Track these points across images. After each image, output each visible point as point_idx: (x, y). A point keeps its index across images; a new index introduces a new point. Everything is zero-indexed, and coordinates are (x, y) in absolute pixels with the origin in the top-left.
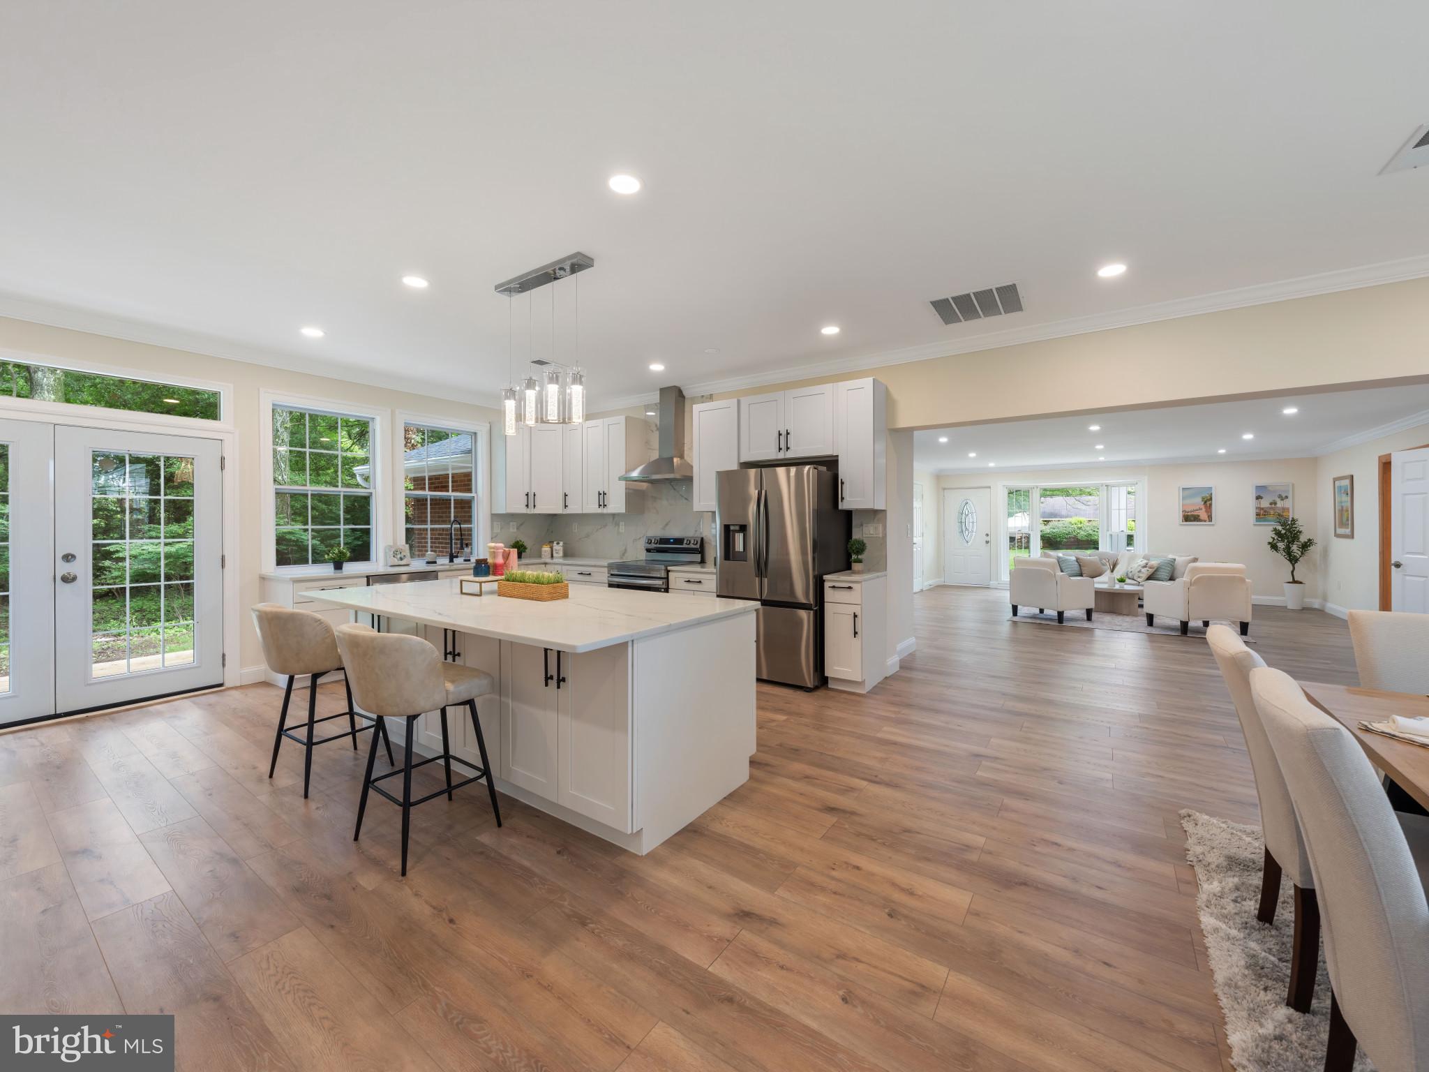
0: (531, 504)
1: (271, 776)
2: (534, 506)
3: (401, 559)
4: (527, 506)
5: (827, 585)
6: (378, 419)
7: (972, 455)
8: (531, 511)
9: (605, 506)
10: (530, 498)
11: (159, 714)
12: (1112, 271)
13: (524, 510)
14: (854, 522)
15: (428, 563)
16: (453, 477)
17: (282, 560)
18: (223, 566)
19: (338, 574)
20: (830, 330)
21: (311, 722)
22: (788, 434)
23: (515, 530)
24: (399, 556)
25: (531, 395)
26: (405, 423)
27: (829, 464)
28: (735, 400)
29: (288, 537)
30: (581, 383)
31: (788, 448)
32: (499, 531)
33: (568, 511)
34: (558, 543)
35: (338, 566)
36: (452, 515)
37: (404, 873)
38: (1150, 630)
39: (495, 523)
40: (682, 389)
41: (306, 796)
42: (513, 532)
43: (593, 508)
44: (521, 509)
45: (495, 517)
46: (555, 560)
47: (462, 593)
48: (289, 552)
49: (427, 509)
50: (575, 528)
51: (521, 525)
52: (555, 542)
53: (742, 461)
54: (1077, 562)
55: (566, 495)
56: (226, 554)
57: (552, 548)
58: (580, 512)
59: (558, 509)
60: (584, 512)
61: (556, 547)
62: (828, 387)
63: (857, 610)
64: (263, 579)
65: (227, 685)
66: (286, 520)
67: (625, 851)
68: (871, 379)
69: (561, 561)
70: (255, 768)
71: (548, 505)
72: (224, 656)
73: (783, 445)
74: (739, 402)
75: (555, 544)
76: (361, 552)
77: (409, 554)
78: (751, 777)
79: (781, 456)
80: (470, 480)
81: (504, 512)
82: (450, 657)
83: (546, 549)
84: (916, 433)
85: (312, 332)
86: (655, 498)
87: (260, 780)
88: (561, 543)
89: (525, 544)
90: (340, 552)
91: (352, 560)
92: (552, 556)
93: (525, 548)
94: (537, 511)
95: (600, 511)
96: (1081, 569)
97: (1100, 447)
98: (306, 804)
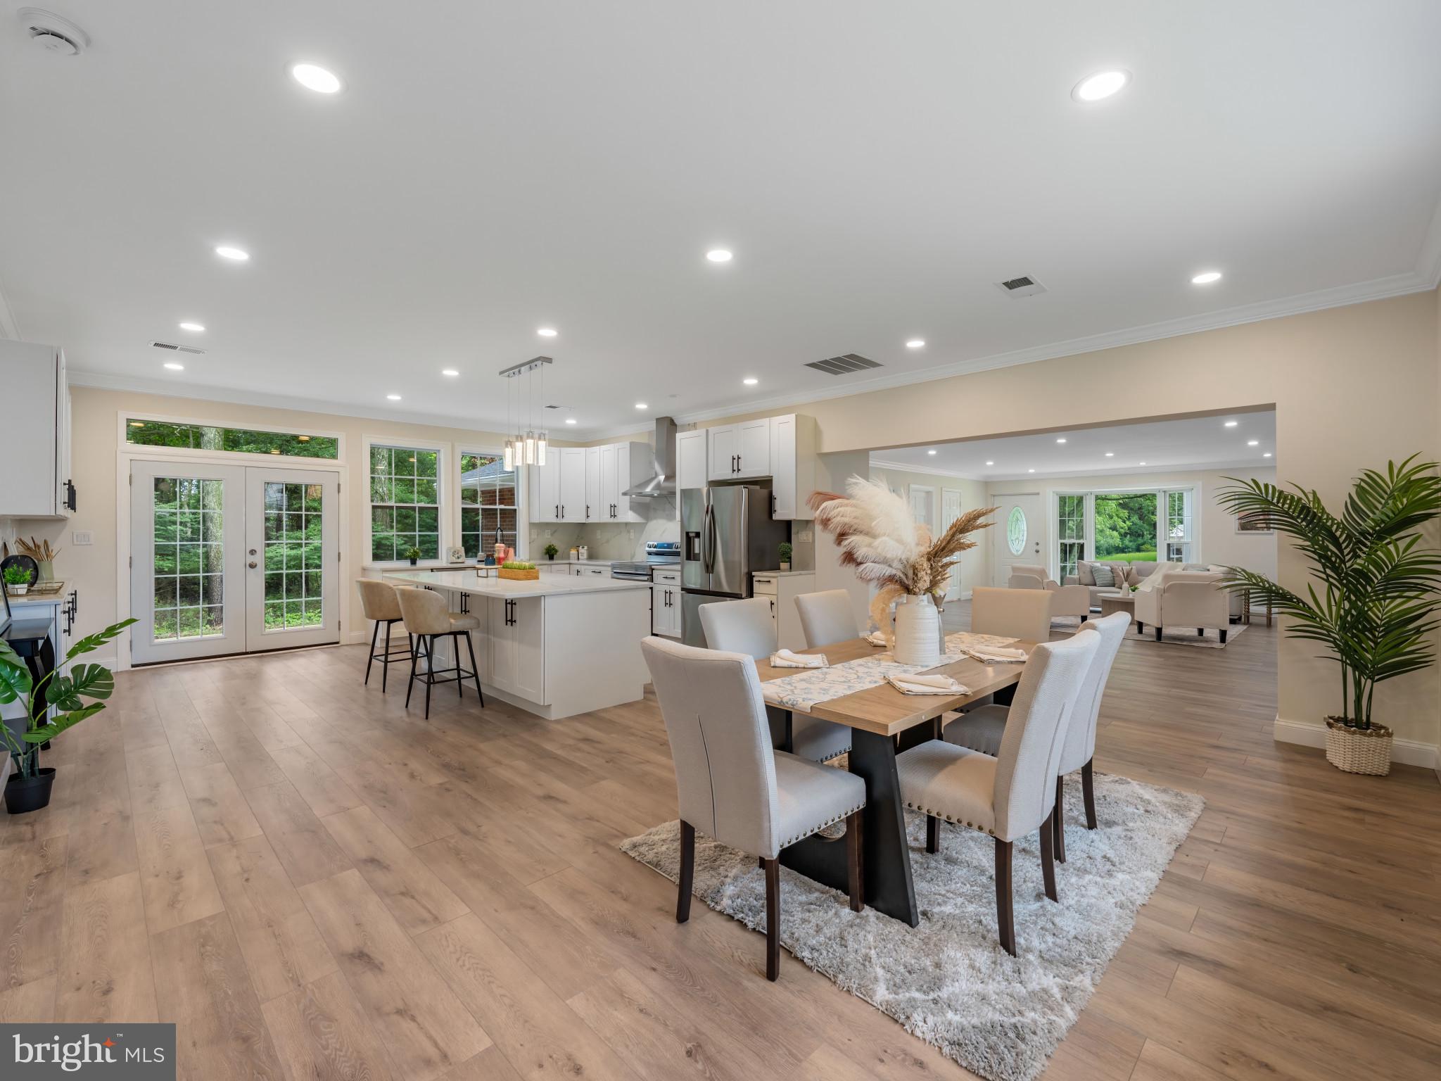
0: (560, 515)
1: (366, 683)
2: (563, 516)
3: (458, 558)
4: (557, 516)
5: (755, 579)
6: (442, 451)
7: (990, 463)
8: (560, 520)
9: (615, 516)
10: (560, 511)
11: (301, 656)
12: (915, 344)
13: (554, 520)
14: (793, 530)
15: (479, 561)
16: (500, 492)
17: (376, 557)
18: (339, 560)
19: (414, 567)
20: (751, 382)
21: (387, 654)
22: (739, 458)
23: (549, 537)
24: (456, 556)
25: (519, 445)
26: (462, 453)
27: (766, 483)
28: (705, 430)
29: (383, 542)
30: (545, 440)
31: (739, 470)
32: (536, 537)
33: (590, 520)
34: (583, 548)
35: (413, 562)
36: (499, 524)
37: (427, 718)
38: (1140, 637)
39: (533, 531)
40: (673, 418)
41: (384, 691)
42: (547, 539)
43: (606, 518)
44: (553, 519)
45: (532, 525)
46: (580, 562)
47: (478, 576)
48: (381, 551)
49: (497, 518)
50: (599, 535)
51: (555, 531)
52: (581, 547)
53: (710, 480)
54: (1112, 572)
55: (588, 507)
56: (341, 551)
57: (578, 551)
58: (598, 521)
59: (583, 520)
60: (601, 521)
61: (581, 550)
62: (765, 421)
63: (774, 599)
64: (364, 569)
65: (342, 643)
66: (383, 527)
67: (543, 718)
68: (794, 415)
69: (586, 562)
70: (357, 680)
71: (574, 516)
72: (339, 622)
73: (736, 468)
74: (707, 431)
75: (580, 548)
76: (432, 552)
77: (464, 554)
78: (644, 698)
79: (735, 476)
80: (514, 495)
81: (538, 521)
82: (463, 613)
83: (573, 552)
84: (871, 453)
85: (394, 398)
86: (655, 509)
87: (360, 685)
88: (586, 548)
89: (556, 548)
90: (415, 552)
91: (423, 558)
92: (578, 559)
93: (556, 551)
94: (564, 521)
95: (612, 520)
96: (1114, 579)
97: (1110, 455)
98: (384, 695)
